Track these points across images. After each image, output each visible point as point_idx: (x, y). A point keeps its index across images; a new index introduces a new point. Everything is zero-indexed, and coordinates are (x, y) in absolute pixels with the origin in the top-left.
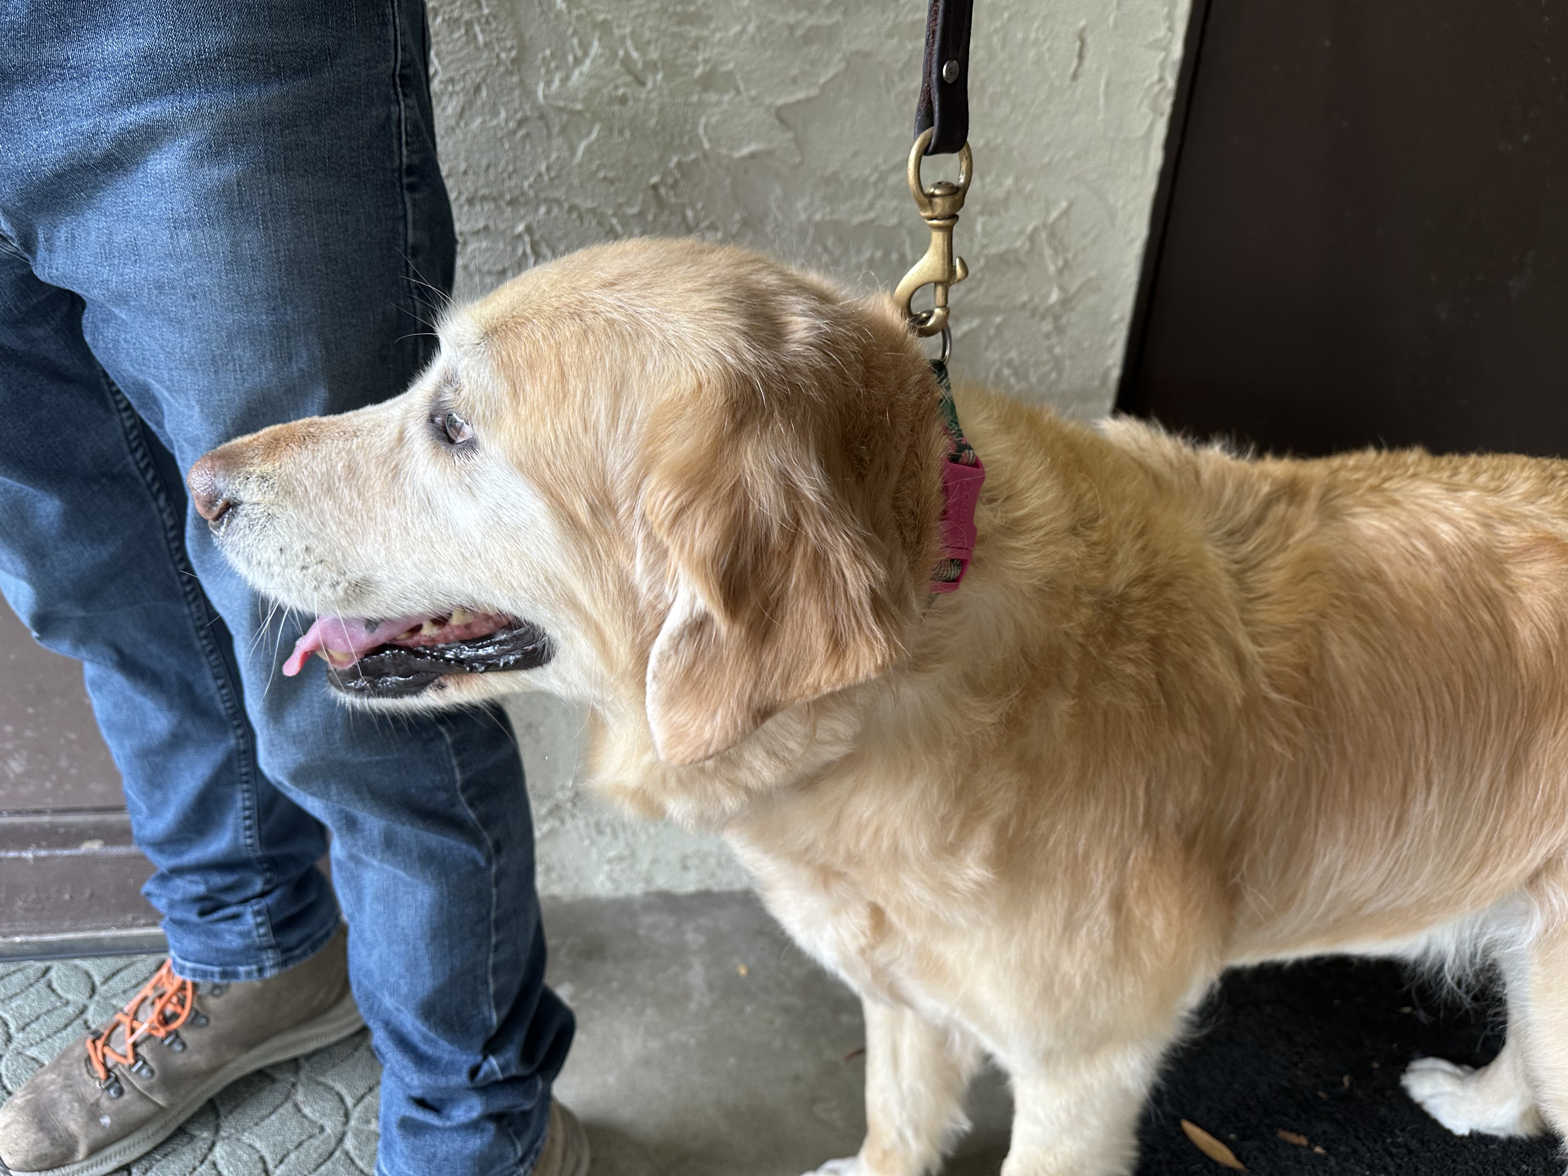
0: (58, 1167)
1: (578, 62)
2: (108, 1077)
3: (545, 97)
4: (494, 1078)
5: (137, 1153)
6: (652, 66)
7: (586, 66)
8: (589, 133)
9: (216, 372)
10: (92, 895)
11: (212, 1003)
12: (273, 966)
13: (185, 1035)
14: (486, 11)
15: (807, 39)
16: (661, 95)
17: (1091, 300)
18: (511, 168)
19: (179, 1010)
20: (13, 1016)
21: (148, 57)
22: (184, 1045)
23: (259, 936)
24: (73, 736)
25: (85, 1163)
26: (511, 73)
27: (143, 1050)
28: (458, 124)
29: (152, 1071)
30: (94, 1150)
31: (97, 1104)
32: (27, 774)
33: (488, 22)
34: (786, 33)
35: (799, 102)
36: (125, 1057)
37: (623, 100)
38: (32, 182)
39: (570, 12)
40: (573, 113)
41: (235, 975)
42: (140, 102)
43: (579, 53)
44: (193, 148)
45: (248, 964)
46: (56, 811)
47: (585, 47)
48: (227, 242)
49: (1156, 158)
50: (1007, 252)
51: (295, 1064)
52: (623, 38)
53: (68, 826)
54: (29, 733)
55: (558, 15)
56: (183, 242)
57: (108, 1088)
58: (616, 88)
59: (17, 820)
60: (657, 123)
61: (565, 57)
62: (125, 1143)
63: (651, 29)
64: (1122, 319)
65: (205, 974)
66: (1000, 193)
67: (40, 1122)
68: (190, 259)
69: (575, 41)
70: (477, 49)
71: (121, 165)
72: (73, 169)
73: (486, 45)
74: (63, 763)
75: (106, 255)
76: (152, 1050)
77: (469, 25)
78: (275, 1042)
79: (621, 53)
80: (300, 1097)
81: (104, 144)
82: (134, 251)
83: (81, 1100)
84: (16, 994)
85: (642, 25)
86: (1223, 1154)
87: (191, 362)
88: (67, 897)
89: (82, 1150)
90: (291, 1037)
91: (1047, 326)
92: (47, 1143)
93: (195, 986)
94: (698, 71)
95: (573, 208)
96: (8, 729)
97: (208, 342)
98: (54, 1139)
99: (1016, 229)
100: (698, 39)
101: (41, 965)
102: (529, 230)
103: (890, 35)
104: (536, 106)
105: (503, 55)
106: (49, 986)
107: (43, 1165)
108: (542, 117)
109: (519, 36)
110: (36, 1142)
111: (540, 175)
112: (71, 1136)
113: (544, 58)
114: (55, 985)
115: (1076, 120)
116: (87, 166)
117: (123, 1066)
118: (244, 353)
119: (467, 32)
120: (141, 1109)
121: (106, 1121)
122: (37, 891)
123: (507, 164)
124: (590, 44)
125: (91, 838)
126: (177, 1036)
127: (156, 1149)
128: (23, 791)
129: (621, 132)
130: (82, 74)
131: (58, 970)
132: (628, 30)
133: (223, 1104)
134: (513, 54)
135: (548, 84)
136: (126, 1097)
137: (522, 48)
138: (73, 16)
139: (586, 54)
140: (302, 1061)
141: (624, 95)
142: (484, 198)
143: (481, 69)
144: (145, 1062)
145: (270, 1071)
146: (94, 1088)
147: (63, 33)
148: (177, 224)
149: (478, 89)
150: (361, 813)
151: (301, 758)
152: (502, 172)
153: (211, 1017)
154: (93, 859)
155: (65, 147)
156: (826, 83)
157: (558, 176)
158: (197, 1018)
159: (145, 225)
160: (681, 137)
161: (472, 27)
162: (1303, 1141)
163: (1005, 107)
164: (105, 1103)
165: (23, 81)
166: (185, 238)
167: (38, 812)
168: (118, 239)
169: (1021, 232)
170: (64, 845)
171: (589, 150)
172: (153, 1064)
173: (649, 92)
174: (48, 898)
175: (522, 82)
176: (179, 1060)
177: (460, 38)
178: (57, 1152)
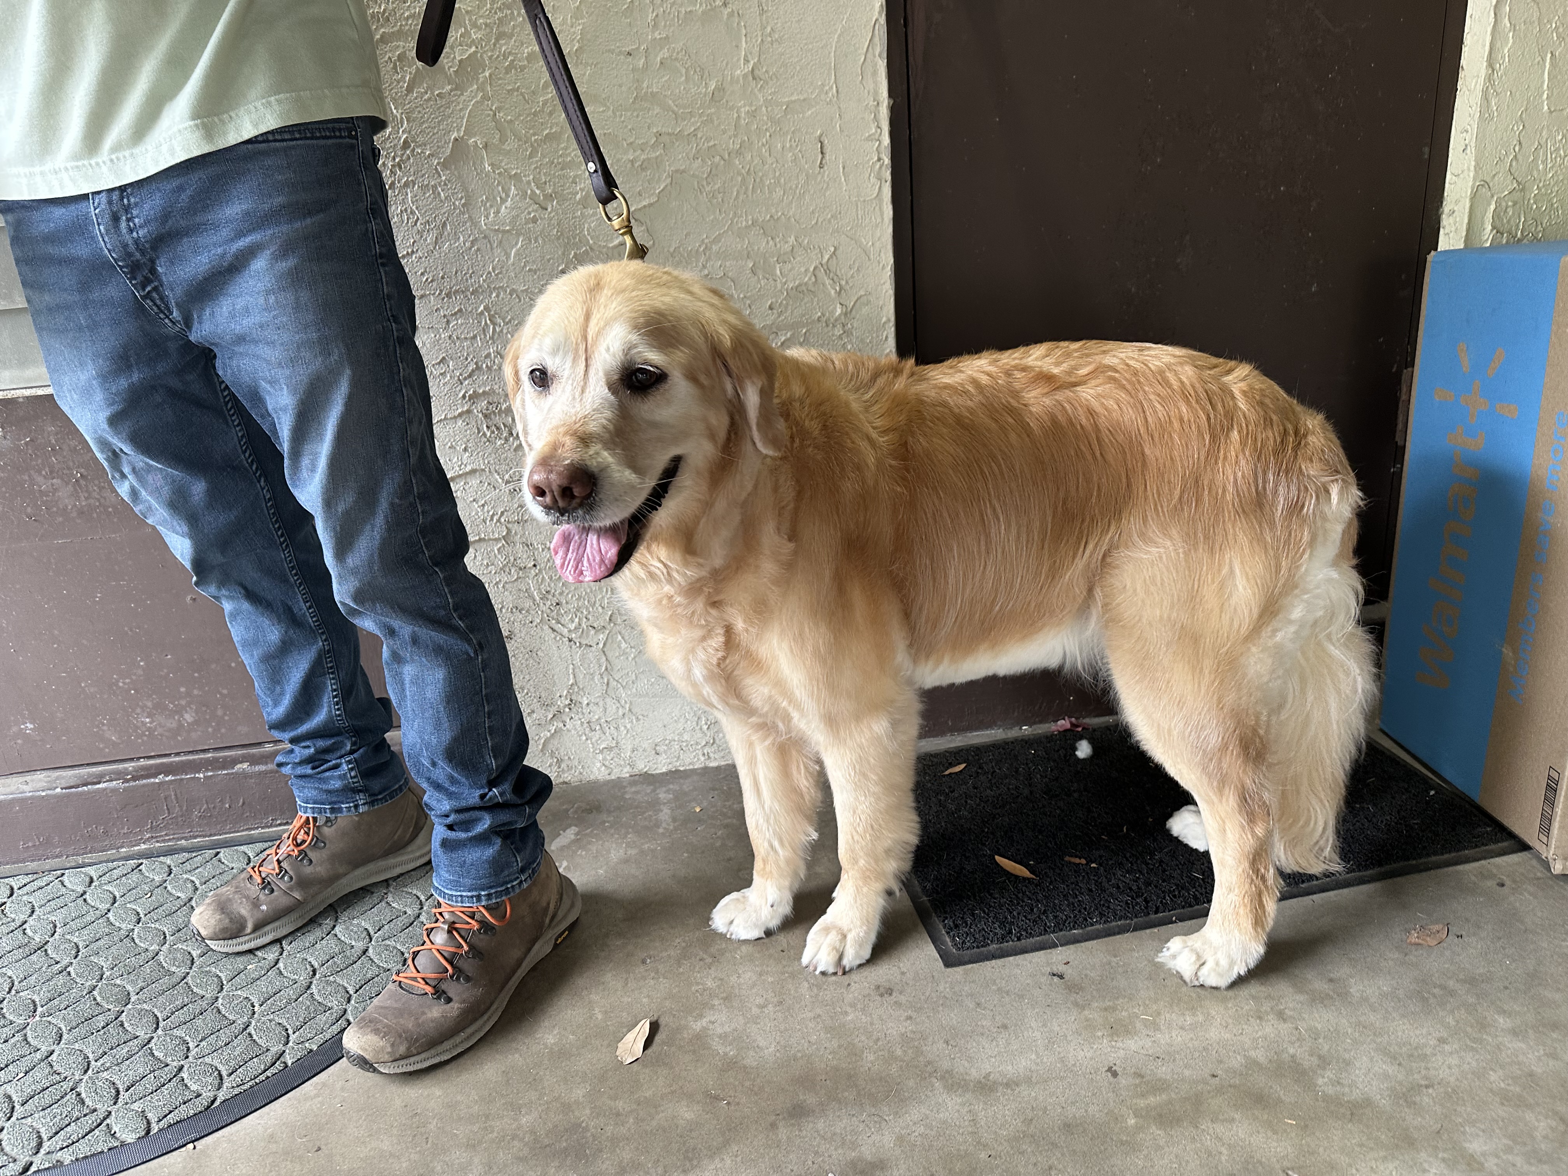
0: (235, 938)
1: (503, 201)
2: (264, 882)
3: (485, 224)
4: (496, 801)
5: (285, 932)
6: (549, 197)
7: (509, 203)
8: (517, 244)
9: (293, 366)
10: (244, 803)
11: (326, 830)
12: (364, 804)
13: (311, 854)
14: (444, 178)
15: (643, 168)
16: (557, 214)
17: (865, 310)
18: (471, 272)
19: (306, 837)
20: (197, 878)
21: (247, 214)
22: (311, 861)
23: (352, 778)
24: (225, 692)
25: (252, 936)
26: (464, 214)
27: (285, 865)
28: (435, 248)
29: (291, 878)
30: (257, 928)
31: (257, 898)
32: (196, 722)
33: (445, 184)
34: (629, 165)
35: (645, 206)
36: (274, 869)
37: (534, 220)
38: (193, 285)
39: (494, 172)
40: (504, 232)
41: (340, 810)
42: (245, 236)
43: (504, 195)
44: (272, 254)
45: (347, 803)
46: (215, 749)
47: (507, 192)
48: (293, 297)
49: (888, 211)
50: (800, 285)
51: (386, 883)
52: (529, 183)
53: (225, 758)
54: (196, 692)
55: (487, 175)
56: (271, 301)
57: (264, 888)
58: (529, 213)
59: (191, 757)
60: (557, 232)
61: (495, 198)
62: (276, 924)
63: (545, 174)
64: (889, 320)
65: (320, 811)
66: (787, 248)
67: (222, 909)
68: (275, 310)
69: (500, 188)
70: (441, 201)
71: (237, 269)
72: (213, 274)
73: (446, 198)
74: (220, 712)
75: (232, 316)
76: (291, 864)
77: (434, 187)
78: (371, 867)
79: (529, 192)
80: (390, 899)
81: (229, 258)
82: (247, 310)
83: (247, 897)
84: (198, 867)
85: (540, 173)
86: (1021, 871)
87: (280, 364)
88: (227, 806)
89: (249, 929)
90: (382, 863)
91: (838, 331)
92: (227, 921)
93: (315, 819)
94: (578, 197)
95: (513, 291)
96: (183, 689)
97: (288, 350)
98: (231, 919)
99: (803, 269)
100: (575, 177)
101: (214, 851)
102: (486, 308)
103: (695, 158)
104: (481, 232)
105: (457, 203)
106: (220, 861)
107: (225, 936)
108: (485, 237)
109: (465, 189)
110: (220, 920)
111: (489, 273)
112: (242, 917)
113: (482, 201)
114: (223, 860)
115: (828, 193)
116: (220, 272)
117: (272, 874)
118: (306, 354)
119: (433, 193)
120: (285, 901)
121: (264, 907)
122: (207, 803)
123: (468, 269)
124: (510, 189)
125: (241, 762)
126: (306, 855)
127: (297, 930)
128: (194, 735)
129: (536, 241)
130: (216, 227)
131: (224, 854)
132: (531, 177)
133: (339, 906)
134: (463, 201)
135: (487, 217)
136: (275, 893)
137: (468, 197)
138: (210, 199)
139: (508, 196)
140: (391, 882)
141: (535, 216)
142: (456, 292)
143: (445, 213)
144: (286, 871)
145: (368, 888)
146: (254, 889)
147: (205, 208)
148: (268, 292)
149: (444, 224)
150: (396, 624)
151: (357, 584)
152: (465, 274)
153: (327, 842)
154: (245, 775)
155: (210, 263)
156: (659, 193)
157: (500, 273)
158: (318, 842)
159: (252, 296)
160: (575, 238)
161: (436, 188)
162: (1083, 861)
163: (779, 192)
164: (262, 897)
165: (187, 234)
166: (272, 298)
167: (204, 751)
168: (238, 307)
169: (806, 271)
170: (224, 768)
171: (517, 254)
172: (291, 873)
173: (550, 213)
174: (214, 808)
175: (470, 217)
176: (308, 870)
177: (430, 196)
178: (234, 927)
